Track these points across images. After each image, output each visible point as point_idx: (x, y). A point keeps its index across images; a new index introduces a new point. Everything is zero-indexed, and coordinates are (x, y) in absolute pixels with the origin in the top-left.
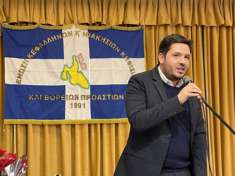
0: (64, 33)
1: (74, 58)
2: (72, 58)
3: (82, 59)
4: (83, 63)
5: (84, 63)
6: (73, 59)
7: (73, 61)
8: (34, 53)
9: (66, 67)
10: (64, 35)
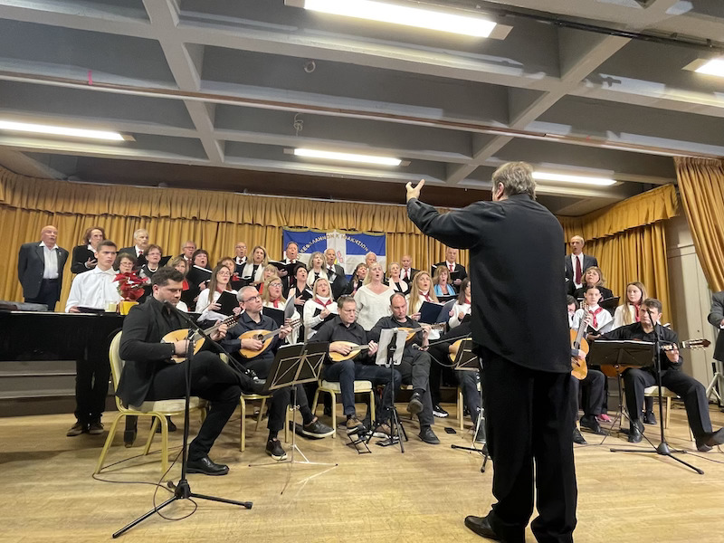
5: (342, 258)
10: (328, 237)
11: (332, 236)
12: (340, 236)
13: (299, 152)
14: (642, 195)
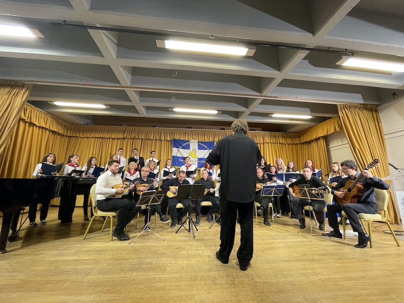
0: (190, 142)
2: (192, 149)
5: (196, 151)
8: (181, 147)
9: (190, 152)
11: (192, 142)
12: (196, 142)
13: (175, 110)
14: (325, 122)
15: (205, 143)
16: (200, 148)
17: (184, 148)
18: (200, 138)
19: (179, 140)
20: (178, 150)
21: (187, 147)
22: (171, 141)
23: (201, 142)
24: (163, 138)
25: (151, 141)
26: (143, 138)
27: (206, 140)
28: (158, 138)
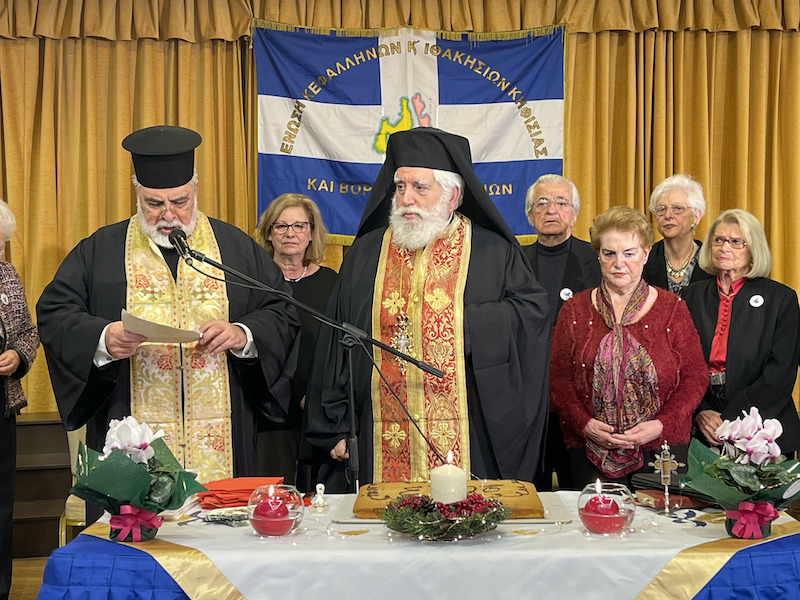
0: (383, 46)
1: (405, 102)
2: (399, 103)
3: (422, 106)
4: (423, 113)
5: (427, 115)
6: (401, 105)
7: (402, 109)
8: (316, 90)
9: (385, 123)
10: (383, 51)
11: (395, 48)
12: (421, 46)
15: (492, 50)
16: (456, 87)
17: (335, 93)
18: (453, 15)
19: (301, 35)
20: (298, 114)
21: (363, 89)
22: (243, 42)
23: (465, 45)
24: (183, 29)
25: (104, 51)
26: (47, 29)
27: (503, 27)
28: (148, 28)
